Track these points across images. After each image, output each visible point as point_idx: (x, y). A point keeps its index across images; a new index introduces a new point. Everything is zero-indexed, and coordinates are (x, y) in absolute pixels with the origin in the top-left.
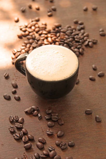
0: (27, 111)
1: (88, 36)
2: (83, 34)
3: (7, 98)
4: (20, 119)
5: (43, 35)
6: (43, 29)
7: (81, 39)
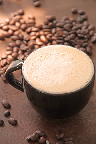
1: (94, 29)
2: (87, 27)
6: (32, 25)
7: (86, 35)
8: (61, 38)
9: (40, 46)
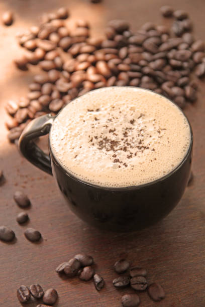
0: (63, 270)
2: (190, 46)
4: (47, 293)
5: (82, 57)
6: (82, 39)
7: (186, 61)
9: (94, 84)
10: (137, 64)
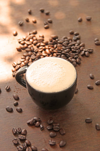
0: (29, 122)
1: (83, 46)
2: (79, 44)
3: (10, 110)
4: (23, 131)
5: (41, 47)
6: (41, 41)
8: (60, 51)
9: (44, 56)
10: (60, 50)
